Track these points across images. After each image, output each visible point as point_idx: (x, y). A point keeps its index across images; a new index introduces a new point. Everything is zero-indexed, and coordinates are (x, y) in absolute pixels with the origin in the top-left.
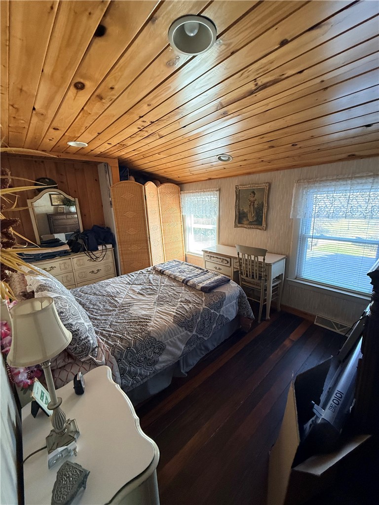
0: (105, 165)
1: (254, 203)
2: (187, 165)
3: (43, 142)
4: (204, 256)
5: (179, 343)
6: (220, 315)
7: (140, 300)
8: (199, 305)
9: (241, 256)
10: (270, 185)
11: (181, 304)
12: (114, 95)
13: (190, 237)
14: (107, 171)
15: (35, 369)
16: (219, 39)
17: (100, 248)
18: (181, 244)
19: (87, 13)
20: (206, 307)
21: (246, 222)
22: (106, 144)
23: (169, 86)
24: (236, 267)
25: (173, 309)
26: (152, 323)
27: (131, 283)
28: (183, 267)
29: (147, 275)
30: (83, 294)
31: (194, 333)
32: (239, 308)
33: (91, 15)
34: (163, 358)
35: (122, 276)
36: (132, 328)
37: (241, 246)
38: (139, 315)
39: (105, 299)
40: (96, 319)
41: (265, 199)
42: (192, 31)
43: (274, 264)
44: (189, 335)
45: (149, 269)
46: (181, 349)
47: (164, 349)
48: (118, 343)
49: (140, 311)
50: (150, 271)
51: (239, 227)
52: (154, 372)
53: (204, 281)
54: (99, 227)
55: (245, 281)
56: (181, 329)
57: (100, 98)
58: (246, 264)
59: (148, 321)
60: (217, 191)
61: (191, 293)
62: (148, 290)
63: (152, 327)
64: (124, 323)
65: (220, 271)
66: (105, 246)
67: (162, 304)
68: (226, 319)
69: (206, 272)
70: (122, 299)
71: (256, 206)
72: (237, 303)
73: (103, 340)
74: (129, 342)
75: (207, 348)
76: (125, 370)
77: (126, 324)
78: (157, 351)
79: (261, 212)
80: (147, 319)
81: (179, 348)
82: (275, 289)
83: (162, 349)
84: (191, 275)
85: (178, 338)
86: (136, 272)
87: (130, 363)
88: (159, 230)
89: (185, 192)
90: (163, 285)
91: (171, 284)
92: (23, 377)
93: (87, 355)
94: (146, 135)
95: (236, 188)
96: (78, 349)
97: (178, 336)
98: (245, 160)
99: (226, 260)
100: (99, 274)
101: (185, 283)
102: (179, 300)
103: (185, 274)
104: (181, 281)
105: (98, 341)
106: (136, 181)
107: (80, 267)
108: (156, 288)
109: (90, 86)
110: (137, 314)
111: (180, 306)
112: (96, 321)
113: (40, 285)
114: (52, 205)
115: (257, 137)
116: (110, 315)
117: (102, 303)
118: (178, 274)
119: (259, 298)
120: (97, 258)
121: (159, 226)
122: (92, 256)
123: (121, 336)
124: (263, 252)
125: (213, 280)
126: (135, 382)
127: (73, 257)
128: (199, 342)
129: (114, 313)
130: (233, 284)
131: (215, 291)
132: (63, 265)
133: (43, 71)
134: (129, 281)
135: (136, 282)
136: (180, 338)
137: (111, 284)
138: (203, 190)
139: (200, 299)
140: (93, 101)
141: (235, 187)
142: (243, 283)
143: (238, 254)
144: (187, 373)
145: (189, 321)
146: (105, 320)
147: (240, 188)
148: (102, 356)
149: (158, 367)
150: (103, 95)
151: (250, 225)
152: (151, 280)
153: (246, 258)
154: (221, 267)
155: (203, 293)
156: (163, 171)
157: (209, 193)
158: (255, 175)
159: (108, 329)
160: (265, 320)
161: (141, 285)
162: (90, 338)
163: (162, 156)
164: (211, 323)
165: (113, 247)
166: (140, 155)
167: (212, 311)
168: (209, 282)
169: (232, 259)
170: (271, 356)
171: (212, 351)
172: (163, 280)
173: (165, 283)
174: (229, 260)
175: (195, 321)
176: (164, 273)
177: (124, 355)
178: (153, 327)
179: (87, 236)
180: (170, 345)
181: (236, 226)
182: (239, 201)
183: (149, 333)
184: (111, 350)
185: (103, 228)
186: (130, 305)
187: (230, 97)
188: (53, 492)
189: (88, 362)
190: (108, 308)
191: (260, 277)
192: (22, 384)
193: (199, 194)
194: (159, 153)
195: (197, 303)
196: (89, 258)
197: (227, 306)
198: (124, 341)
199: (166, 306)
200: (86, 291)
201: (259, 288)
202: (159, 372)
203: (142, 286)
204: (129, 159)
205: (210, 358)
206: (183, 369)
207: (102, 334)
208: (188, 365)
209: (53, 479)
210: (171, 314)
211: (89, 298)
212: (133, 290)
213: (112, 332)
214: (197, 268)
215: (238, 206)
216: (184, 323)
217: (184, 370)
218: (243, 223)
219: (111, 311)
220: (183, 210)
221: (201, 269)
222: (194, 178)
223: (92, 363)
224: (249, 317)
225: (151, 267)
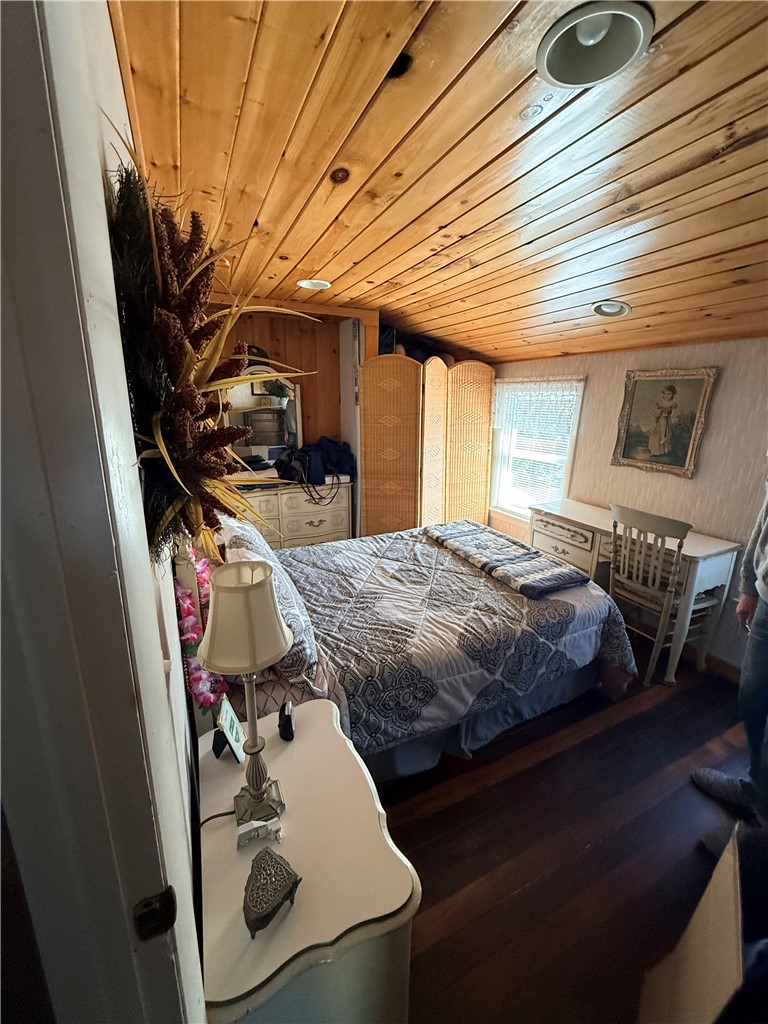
0: (354, 324)
1: (670, 413)
2: (520, 325)
3: (259, 281)
4: (532, 519)
5: (464, 690)
6: (557, 651)
7: (395, 591)
8: (514, 622)
9: (620, 531)
10: (719, 374)
11: (476, 614)
12: (398, 188)
13: (505, 477)
14: (356, 336)
15: (222, 679)
16: (657, 42)
17: (328, 480)
18: (483, 488)
19: (384, 35)
20: (529, 629)
21: (641, 456)
22: (364, 283)
23: (514, 159)
24: (607, 554)
25: (459, 619)
26: (416, 640)
27: (379, 554)
28: (484, 537)
29: (411, 543)
30: (295, 563)
31: (498, 676)
32: (602, 645)
33: (391, 38)
34: (429, 711)
35: (363, 538)
36: (379, 641)
37: (623, 510)
38: (393, 619)
39: (331, 578)
40: (315, 611)
41: (701, 405)
42: (592, 36)
43: (705, 559)
44: (486, 679)
45: (415, 531)
46: (467, 704)
47: (432, 696)
48: (353, 664)
49: (394, 612)
50: (416, 537)
51: (624, 465)
52: (410, 734)
53: (529, 573)
54: (330, 441)
55: (624, 589)
56: (471, 663)
57: (373, 195)
58: (632, 550)
59: (409, 634)
60: (579, 381)
61: (499, 594)
62: (411, 573)
63: (416, 646)
64: (363, 628)
65: (567, 557)
66: (338, 478)
67: (438, 606)
68: (571, 661)
69: (534, 556)
70: (362, 583)
71: (674, 420)
72: (599, 633)
73: (326, 653)
74: (371, 667)
75: (518, 713)
76: (359, 717)
77: (367, 631)
78: (420, 695)
79: (686, 435)
80: (406, 630)
81: (462, 700)
82: (699, 617)
83: (429, 694)
84: (501, 557)
85: (464, 681)
86: (391, 534)
87: (369, 706)
88: (441, 455)
89: (506, 380)
90: (441, 567)
91: (457, 569)
92: (204, 687)
93: (299, 674)
94: (446, 261)
95: (628, 376)
96: (286, 660)
97: (464, 675)
98: (661, 313)
99: (582, 535)
100: (324, 528)
101: (487, 570)
102: (473, 604)
103: (487, 552)
104: (479, 565)
105: (318, 652)
106: (407, 355)
107: (292, 511)
108: (426, 573)
109: (358, 174)
110: (388, 616)
111: (475, 616)
112: (314, 615)
113: (235, 536)
114: (253, 394)
115: (706, 261)
116: (339, 609)
117: (326, 584)
118: (473, 551)
119: (653, 632)
120: (322, 498)
121: (442, 448)
122: (314, 493)
123: (357, 651)
124: (681, 530)
125: (550, 573)
126: (374, 743)
127: (283, 492)
128: (504, 696)
129: (348, 606)
130: (595, 590)
131: (552, 598)
132: (264, 504)
133: (283, 155)
134: (375, 550)
135: (389, 554)
136: (468, 679)
137: (344, 551)
138: (546, 378)
139: (516, 609)
140: (358, 203)
141: (625, 374)
142: (617, 590)
143: (615, 526)
144: (472, 752)
145: (489, 651)
146: (331, 616)
147: (639, 377)
148: (323, 681)
149: (418, 726)
150: (379, 190)
151: (652, 462)
152: (418, 554)
153: (634, 536)
154: (567, 548)
155: (525, 599)
156: (464, 335)
157: (560, 385)
158: (681, 348)
159: (336, 635)
160: (660, 683)
161: (398, 560)
162: (307, 645)
163: (468, 304)
164: (535, 664)
165: (352, 480)
166: (423, 303)
167: (541, 640)
168: (540, 576)
169: (599, 535)
170: (670, 768)
171: (527, 722)
172: (441, 558)
173: (446, 564)
174: (589, 535)
175: (501, 652)
176: (445, 543)
177: (361, 688)
178: (417, 648)
179: (309, 456)
180: (445, 690)
181: (615, 462)
182: (631, 407)
183: (409, 657)
184: (338, 673)
185: (336, 443)
186: (376, 596)
187: (653, 172)
188: (246, 889)
189: (300, 686)
190: (337, 595)
191: (664, 585)
192: (201, 698)
193: (537, 385)
194: (462, 300)
195: (509, 617)
196: (309, 498)
197: (575, 635)
198: (362, 663)
199: (445, 611)
200: (300, 557)
201: (659, 609)
202: (419, 736)
203: (400, 563)
204: (399, 311)
205: (522, 735)
206: (465, 744)
207: (324, 641)
208: (475, 738)
209: (246, 870)
210: (455, 629)
211: (305, 570)
212: (383, 569)
213: (342, 641)
214: (515, 543)
215: (626, 417)
216: (479, 651)
217: (467, 746)
218: (637, 457)
219: (341, 601)
220: (496, 418)
221: (523, 547)
222: (530, 350)
223: (307, 689)
224: (623, 668)
225: (419, 529)
